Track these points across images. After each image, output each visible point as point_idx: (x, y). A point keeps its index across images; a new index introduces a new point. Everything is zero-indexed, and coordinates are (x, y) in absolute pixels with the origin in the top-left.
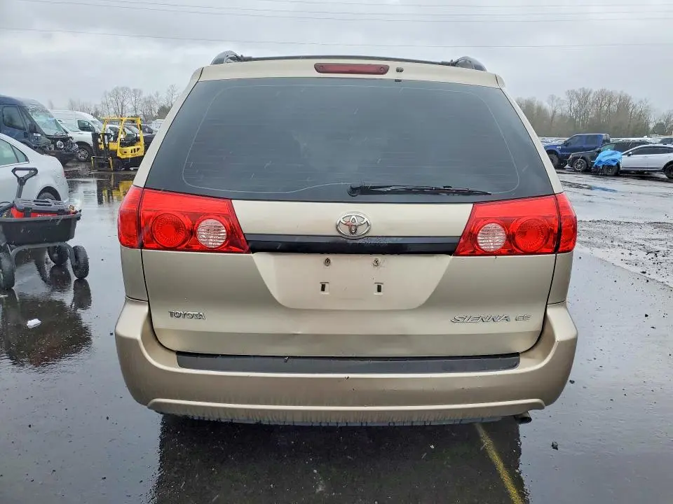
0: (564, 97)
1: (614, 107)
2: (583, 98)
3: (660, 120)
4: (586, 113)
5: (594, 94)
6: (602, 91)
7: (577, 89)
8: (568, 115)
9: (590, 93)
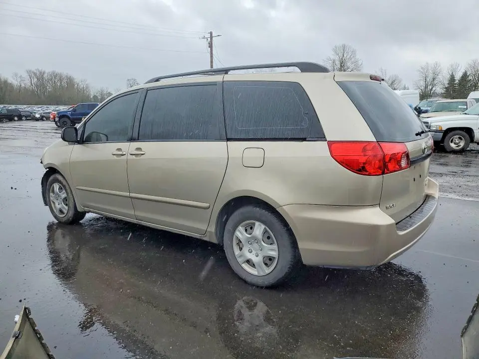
0: (25, 75)
1: (64, 84)
2: (40, 76)
3: (97, 93)
4: (45, 87)
5: (48, 74)
6: (53, 72)
7: (33, 69)
8: (31, 88)
9: (44, 73)
